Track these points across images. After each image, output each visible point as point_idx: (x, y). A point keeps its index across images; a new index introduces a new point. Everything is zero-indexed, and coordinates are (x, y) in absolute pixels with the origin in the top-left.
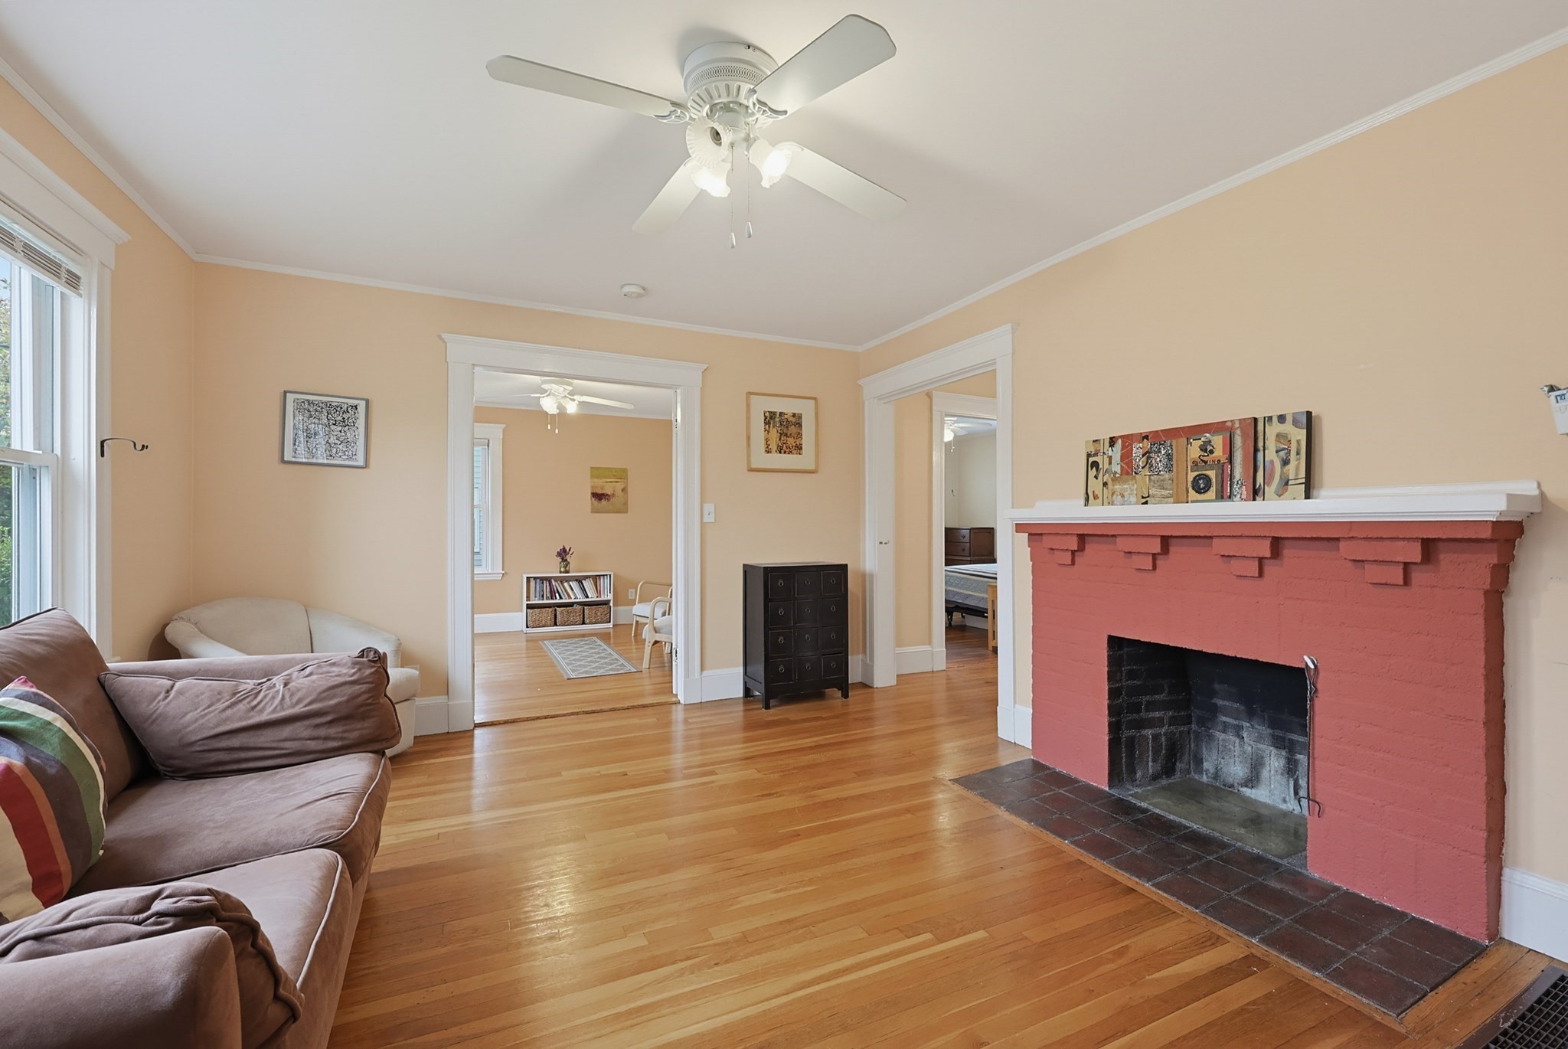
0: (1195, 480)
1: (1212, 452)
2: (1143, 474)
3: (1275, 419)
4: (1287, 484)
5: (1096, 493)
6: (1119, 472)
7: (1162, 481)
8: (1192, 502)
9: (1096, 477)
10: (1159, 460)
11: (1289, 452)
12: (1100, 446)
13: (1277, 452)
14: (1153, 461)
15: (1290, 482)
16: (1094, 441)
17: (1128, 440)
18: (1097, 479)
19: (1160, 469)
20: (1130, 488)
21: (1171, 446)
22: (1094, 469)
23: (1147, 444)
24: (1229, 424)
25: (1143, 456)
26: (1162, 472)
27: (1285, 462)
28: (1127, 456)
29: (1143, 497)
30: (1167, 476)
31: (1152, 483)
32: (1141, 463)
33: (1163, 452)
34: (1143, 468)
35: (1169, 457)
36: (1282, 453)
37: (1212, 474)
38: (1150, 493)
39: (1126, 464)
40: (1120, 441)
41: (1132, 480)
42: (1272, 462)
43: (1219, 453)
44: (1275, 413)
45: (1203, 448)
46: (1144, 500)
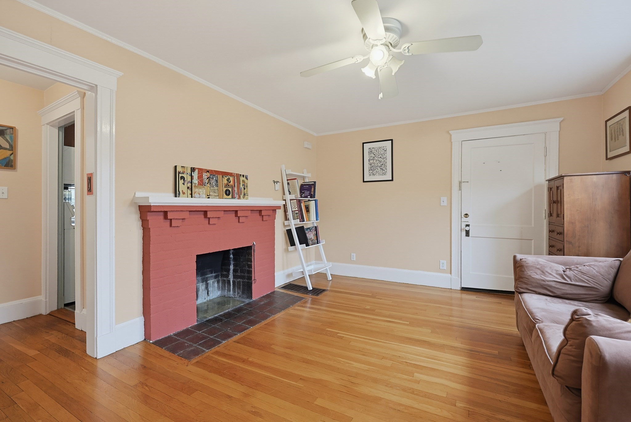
0: (226, 191)
1: (230, 182)
2: (208, 186)
3: (242, 176)
4: (245, 195)
5: (184, 191)
6: (197, 183)
7: (214, 190)
8: (225, 198)
9: (184, 184)
10: (213, 182)
11: (245, 186)
12: (185, 170)
13: (243, 185)
14: (211, 182)
15: (246, 195)
16: (182, 167)
17: (201, 171)
18: (184, 185)
19: (214, 185)
20: (202, 191)
21: (217, 177)
22: (182, 179)
23: (208, 174)
24: (233, 174)
25: (207, 179)
26: (214, 187)
27: (244, 189)
28: (200, 177)
29: (208, 196)
30: (216, 188)
31: (211, 190)
32: (206, 181)
33: (214, 179)
34: (207, 183)
35: (217, 181)
36: (244, 186)
37: (230, 189)
38: (210, 194)
39: (200, 180)
40: (197, 170)
41: (203, 188)
42: (242, 188)
43: (232, 183)
44: (242, 174)
45: (228, 180)
46: (208, 197)
